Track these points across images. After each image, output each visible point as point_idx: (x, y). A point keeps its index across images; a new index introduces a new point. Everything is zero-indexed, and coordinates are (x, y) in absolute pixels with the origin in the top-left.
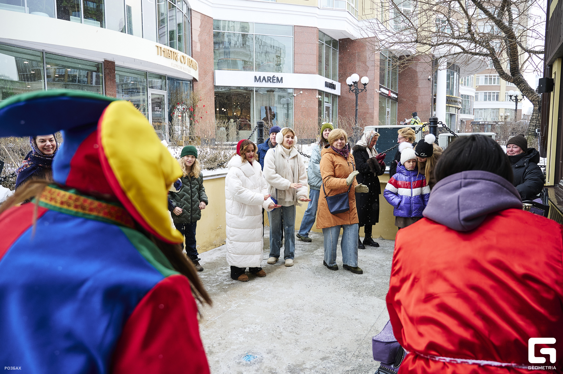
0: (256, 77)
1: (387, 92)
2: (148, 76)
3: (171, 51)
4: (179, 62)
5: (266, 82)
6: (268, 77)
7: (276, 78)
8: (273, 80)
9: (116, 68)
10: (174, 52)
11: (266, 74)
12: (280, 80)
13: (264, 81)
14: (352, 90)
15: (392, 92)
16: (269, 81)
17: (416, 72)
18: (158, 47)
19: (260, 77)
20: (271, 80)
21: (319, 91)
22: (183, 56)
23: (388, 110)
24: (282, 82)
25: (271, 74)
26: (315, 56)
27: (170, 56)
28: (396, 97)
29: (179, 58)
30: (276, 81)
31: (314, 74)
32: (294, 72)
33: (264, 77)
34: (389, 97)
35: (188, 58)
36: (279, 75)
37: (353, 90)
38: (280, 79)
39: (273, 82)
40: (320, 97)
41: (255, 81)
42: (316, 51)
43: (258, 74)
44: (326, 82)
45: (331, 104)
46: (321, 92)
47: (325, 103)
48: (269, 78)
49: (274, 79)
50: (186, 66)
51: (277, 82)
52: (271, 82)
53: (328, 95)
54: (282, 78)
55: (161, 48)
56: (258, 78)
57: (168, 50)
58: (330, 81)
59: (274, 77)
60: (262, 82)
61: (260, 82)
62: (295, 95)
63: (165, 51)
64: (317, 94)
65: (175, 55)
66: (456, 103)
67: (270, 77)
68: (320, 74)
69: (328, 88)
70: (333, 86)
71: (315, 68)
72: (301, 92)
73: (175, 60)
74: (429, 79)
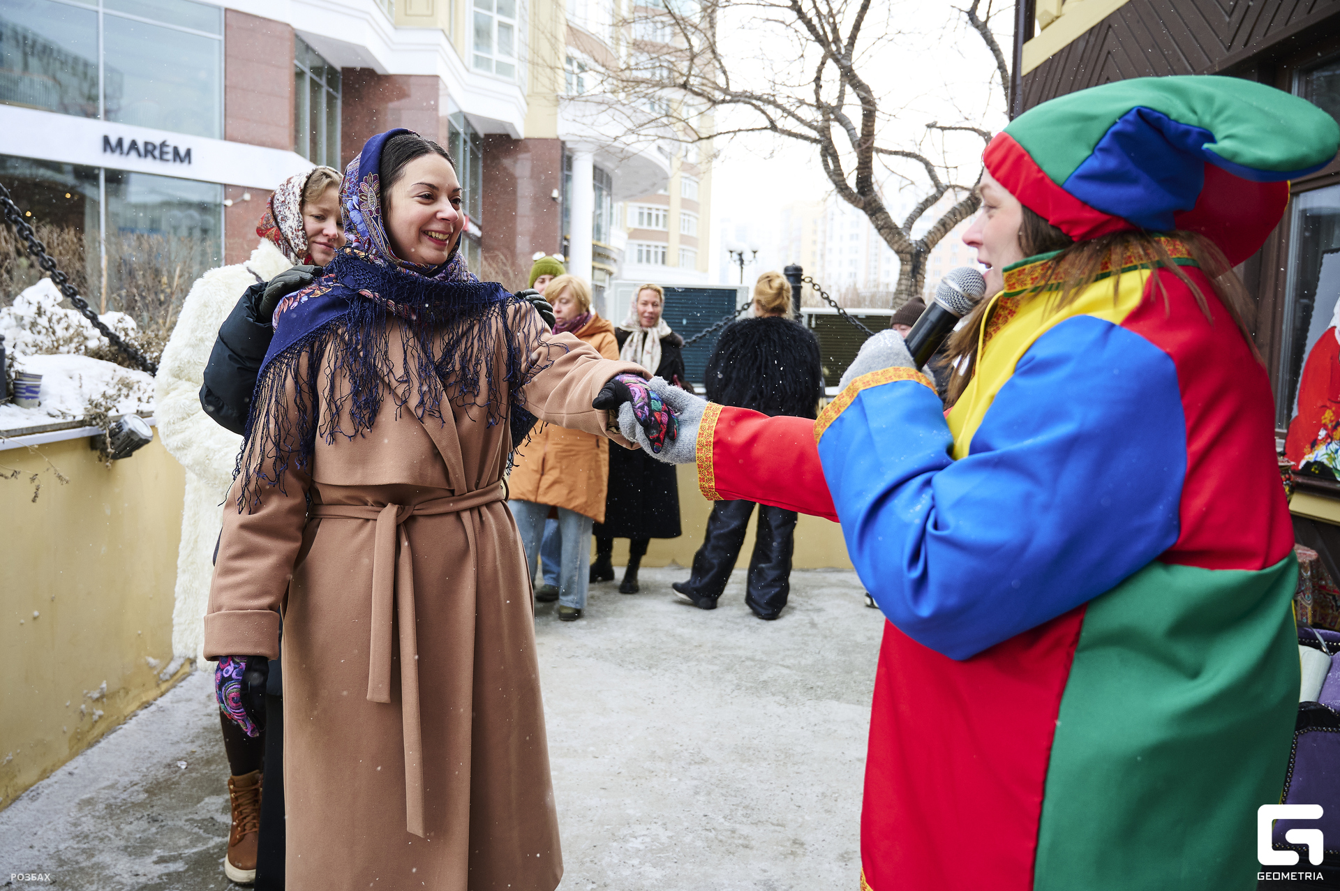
0: (106, 140)
5: (139, 155)
6: (146, 144)
7: (170, 150)
8: (162, 153)
11: (142, 135)
12: (183, 157)
13: (133, 154)
16: (148, 155)
19: (120, 142)
20: (157, 153)
24: (190, 162)
25: (156, 137)
26: (285, 101)
28: (478, 233)
30: (170, 156)
31: (282, 148)
32: (227, 137)
33: (134, 143)
36: (180, 141)
38: (182, 152)
39: (161, 159)
41: (105, 150)
42: (285, 91)
43: (115, 131)
49: (165, 149)
51: (175, 160)
52: (154, 157)
54: (188, 153)
56: (113, 141)
59: (163, 144)
60: (128, 153)
61: (121, 153)
62: (229, 203)
66: (607, 261)
67: (155, 147)
68: (297, 153)
71: (285, 135)
72: (247, 197)
74: (554, 199)
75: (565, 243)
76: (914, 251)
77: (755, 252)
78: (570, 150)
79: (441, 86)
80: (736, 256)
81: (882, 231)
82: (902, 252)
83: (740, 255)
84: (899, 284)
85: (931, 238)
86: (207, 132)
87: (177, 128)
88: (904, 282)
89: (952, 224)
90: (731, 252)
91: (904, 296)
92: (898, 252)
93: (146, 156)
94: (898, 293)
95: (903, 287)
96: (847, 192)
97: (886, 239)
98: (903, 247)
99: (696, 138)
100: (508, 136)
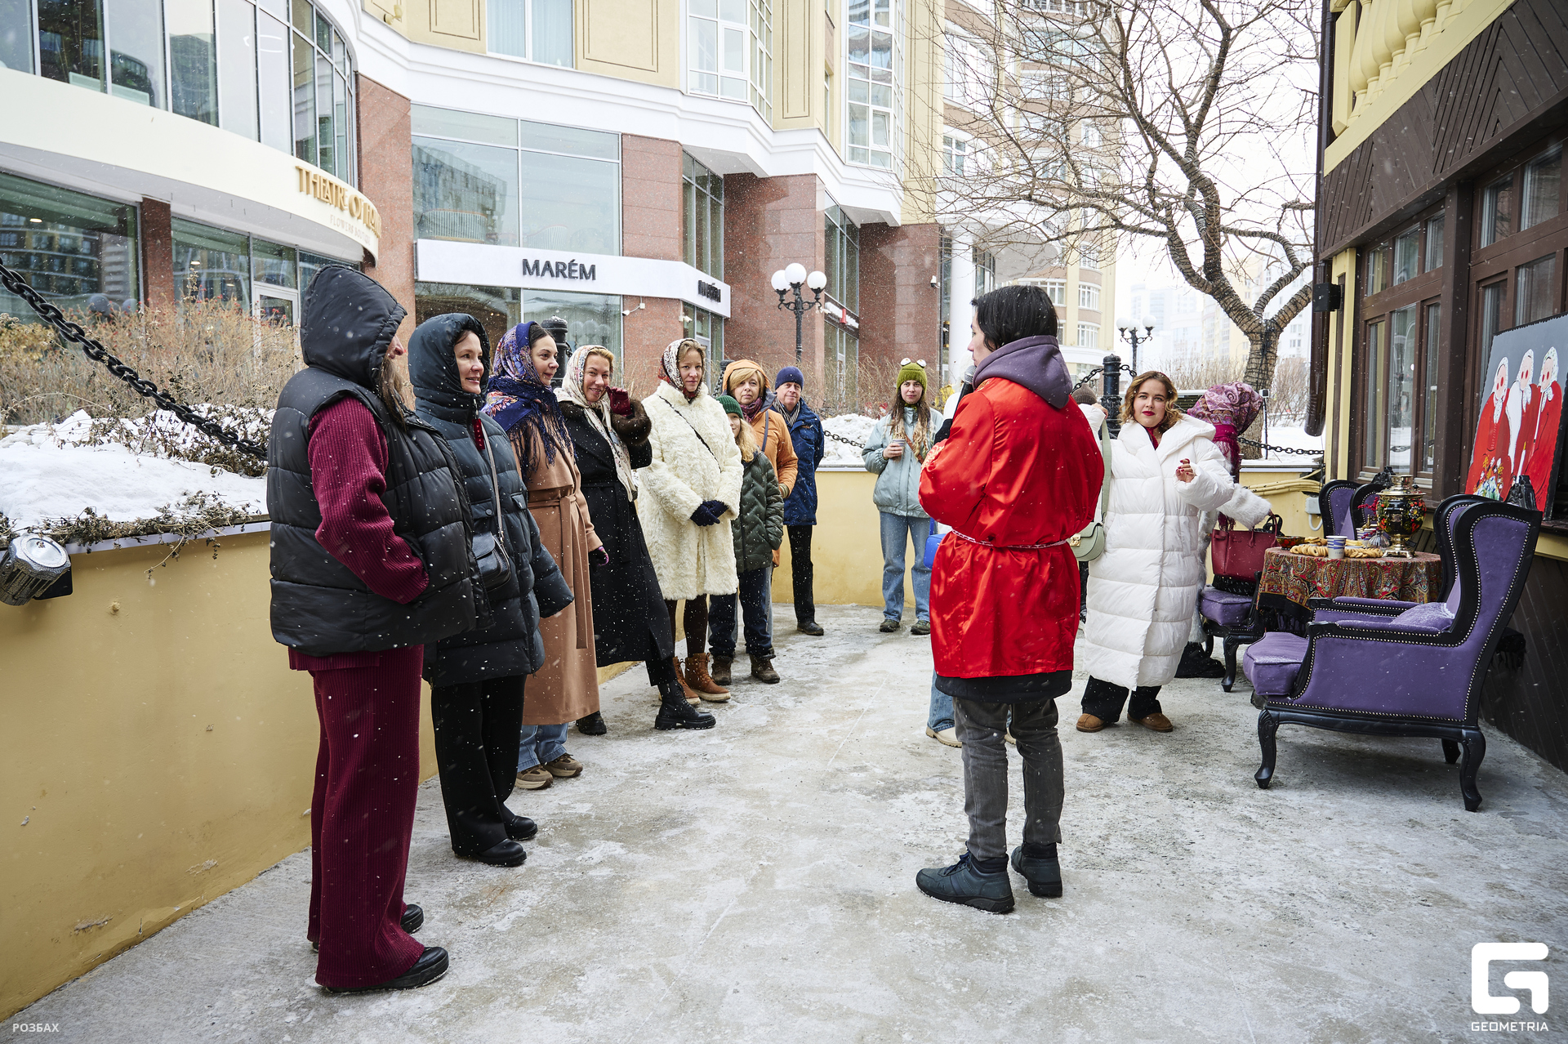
0: (525, 263)
1: (838, 313)
2: (251, 248)
3: (331, 184)
4: (347, 212)
5: (552, 275)
6: (557, 264)
7: (577, 268)
8: (571, 271)
9: (174, 224)
10: (336, 187)
11: (555, 257)
12: (589, 273)
13: (547, 274)
14: (786, 305)
15: (848, 313)
16: (560, 275)
17: (892, 266)
18: (300, 170)
19: (537, 263)
20: (566, 272)
21: (685, 303)
22: (356, 199)
23: (841, 357)
24: (594, 278)
25: (566, 259)
26: (676, 214)
27: (329, 197)
28: (856, 325)
29: (347, 202)
30: (577, 274)
31: (673, 259)
32: (624, 253)
33: (548, 264)
34: (843, 325)
35: (365, 204)
36: (585, 259)
37: (789, 304)
38: (588, 270)
39: (570, 277)
40: (688, 319)
41: (524, 273)
42: (677, 202)
43: (532, 255)
44: (700, 282)
45: (710, 340)
46: (688, 307)
47: (696, 336)
48: (561, 267)
49: (573, 268)
50: (360, 225)
51: (581, 278)
52: (565, 276)
53: (702, 313)
54: (593, 268)
55: (307, 173)
56: (531, 265)
57: (325, 181)
58: (708, 280)
59: (572, 263)
60: (543, 275)
61: (538, 274)
62: (627, 312)
63: (317, 181)
64: (682, 312)
65: (340, 195)
67: (565, 267)
68: (686, 261)
69: (705, 297)
70: (714, 294)
71: (675, 245)
72: (642, 306)
73: (338, 209)
74: (933, 285)
75: (945, 329)
76: (1264, 331)
77: (1149, 329)
78: (950, 233)
79: (818, 182)
80: (1128, 335)
81: (1231, 314)
82: (1252, 332)
83: (1133, 332)
84: (1250, 362)
85: (1281, 317)
86: (606, 250)
87: (581, 248)
88: (1254, 360)
89: (1304, 303)
90: (1122, 330)
91: (1254, 375)
92: (1246, 333)
93: (557, 276)
94: (1249, 371)
95: (1253, 366)
96: (1195, 279)
97: (1235, 321)
98: (1253, 327)
99: (1046, 239)
100: (885, 224)
